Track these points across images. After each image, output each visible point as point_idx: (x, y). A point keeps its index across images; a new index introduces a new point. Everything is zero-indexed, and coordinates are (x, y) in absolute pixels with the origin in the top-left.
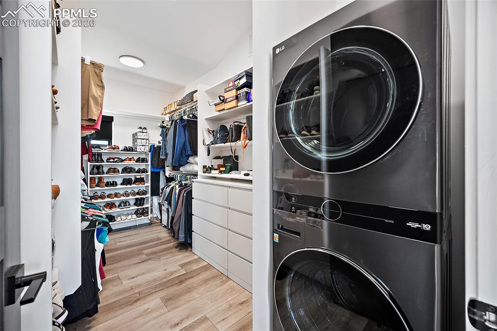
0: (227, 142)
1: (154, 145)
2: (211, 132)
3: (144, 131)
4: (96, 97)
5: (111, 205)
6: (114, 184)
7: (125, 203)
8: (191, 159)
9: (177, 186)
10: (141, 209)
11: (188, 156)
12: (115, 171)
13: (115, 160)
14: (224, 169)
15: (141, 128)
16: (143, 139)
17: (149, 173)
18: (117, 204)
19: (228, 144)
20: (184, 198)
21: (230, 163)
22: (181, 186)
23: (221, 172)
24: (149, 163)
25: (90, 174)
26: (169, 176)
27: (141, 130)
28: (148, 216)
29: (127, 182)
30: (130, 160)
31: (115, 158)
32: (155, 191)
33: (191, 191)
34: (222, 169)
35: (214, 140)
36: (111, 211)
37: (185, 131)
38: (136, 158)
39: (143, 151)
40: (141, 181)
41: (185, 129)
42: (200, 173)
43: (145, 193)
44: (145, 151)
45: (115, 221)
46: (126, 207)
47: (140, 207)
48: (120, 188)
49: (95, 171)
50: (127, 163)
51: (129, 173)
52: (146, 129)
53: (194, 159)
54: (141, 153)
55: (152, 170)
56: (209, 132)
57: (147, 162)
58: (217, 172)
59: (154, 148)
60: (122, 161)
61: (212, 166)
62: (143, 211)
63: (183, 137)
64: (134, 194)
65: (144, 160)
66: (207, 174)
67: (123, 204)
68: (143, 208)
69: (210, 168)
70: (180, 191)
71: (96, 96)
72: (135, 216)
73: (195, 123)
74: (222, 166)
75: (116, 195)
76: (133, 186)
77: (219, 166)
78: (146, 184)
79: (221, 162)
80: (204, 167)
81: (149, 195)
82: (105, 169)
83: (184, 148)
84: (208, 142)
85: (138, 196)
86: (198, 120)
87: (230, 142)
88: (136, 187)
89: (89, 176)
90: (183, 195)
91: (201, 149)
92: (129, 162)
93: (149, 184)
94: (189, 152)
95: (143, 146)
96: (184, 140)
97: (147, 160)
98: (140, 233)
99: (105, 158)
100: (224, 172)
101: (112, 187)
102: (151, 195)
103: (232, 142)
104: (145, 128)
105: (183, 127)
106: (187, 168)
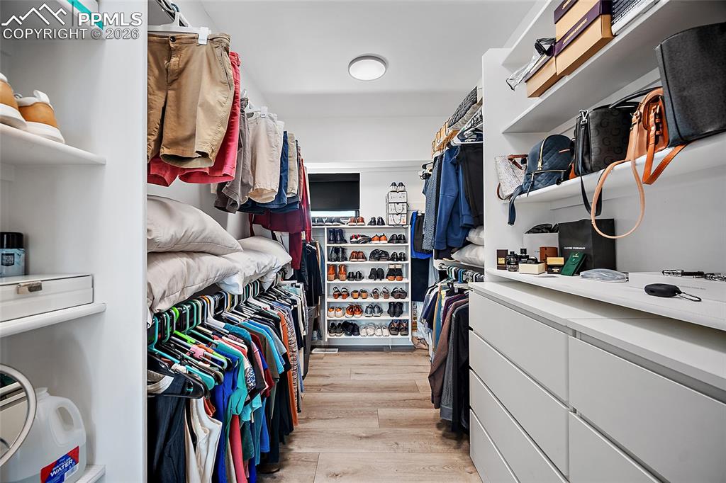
0: (566, 178)
1: (417, 213)
2: (518, 160)
3: (401, 188)
4: (210, 106)
5: (354, 309)
6: (359, 276)
7: (374, 308)
8: (473, 236)
9: (444, 292)
10: (397, 320)
11: (467, 229)
12: (358, 256)
13: (359, 239)
14: (559, 261)
15: (395, 185)
16: (398, 203)
17: (409, 262)
18: (364, 308)
19: (573, 183)
20: (453, 322)
21: (583, 242)
22: (451, 292)
23: (550, 269)
24: (409, 244)
25: (329, 260)
26: (441, 267)
27: (394, 188)
28: (407, 335)
29: (377, 274)
30: (380, 238)
31: (359, 236)
32: (418, 294)
33: (467, 308)
34: (552, 261)
35: (528, 179)
36: (353, 318)
37: (457, 174)
38: (389, 236)
39: (398, 223)
40: (396, 273)
41: (458, 169)
42: (491, 269)
43: (403, 294)
44: (402, 223)
45: (359, 334)
46: (374, 315)
47: (395, 318)
48: (367, 283)
49: (334, 255)
50: (375, 244)
51: (379, 260)
52: (403, 185)
53: (478, 234)
54: (397, 226)
55: (414, 256)
56: (515, 163)
57: (405, 242)
58: (535, 268)
59: (417, 217)
60: (370, 240)
61: (524, 251)
62: (399, 325)
63: (453, 185)
64: (386, 294)
65: (399, 239)
66: (506, 274)
67: (369, 309)
68: (400, 320)
69: (516, 256)
70: (448, 303)
71: (212, 103)
72: (386, 332)
73: (478, 149)
74: (555, 253)
75: (362, 293)
76: (385, 281)
77: (546, 252)
78: (405, 281)
79: (552, 240)
80: (501, 253)
81: (409, 299)
82: (348, 254)
83: (454, 211)
84: (508, 190)
85: (392, 299)
86: (484, 142)
87: (577, 174)
88: (388, 283)
89: (327, 262)
90: (451, 315)
91: (494, 210)
92: (378, 242)
93: (409, 281)
94: (466, 220)
95: (397, 215)
96: (454, 194)
97: (404, 239)
98: (391, 365)
99: (347, 237)
100: (561, 270)
101: (355, 282)
102: (412, 300)
103: (587, 171)
104: (401, 184)
105: (455, 165)
106: (467, 255)
